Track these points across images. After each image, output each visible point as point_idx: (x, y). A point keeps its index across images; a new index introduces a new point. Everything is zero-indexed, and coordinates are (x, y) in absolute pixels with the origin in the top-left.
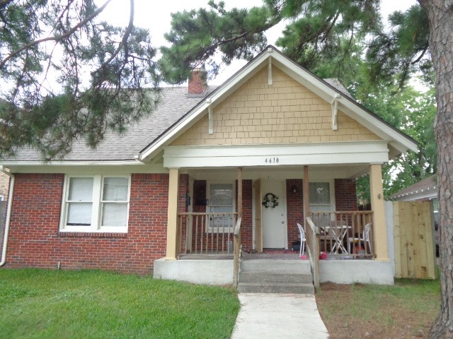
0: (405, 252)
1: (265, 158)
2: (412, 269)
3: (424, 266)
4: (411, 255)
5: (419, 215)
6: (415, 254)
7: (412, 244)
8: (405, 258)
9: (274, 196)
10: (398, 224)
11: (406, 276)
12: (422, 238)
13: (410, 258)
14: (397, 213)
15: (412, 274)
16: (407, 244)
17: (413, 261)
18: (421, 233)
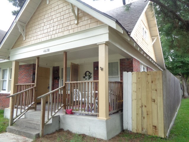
0: (140, 112)
1: (43, 50)
2: (145, 126)
3: (155, 125)
4: (145, 115)
5: (152, 82)
6: (147, 114)
7: (145, 106)
8: (140, 117)
9: (89, 73)
10: (135, 90)
11: (140, 131)
12: (154, 101)
13: (144, 118)
14: (135, 81)
15: (144, 130)
16: (142, 106)
17: (145, 120)
18: (154, 98)
